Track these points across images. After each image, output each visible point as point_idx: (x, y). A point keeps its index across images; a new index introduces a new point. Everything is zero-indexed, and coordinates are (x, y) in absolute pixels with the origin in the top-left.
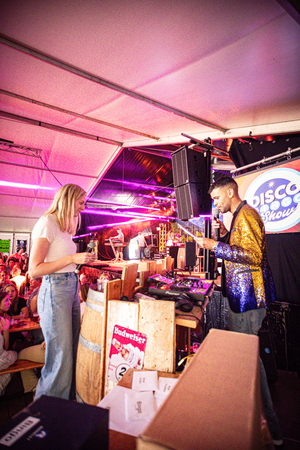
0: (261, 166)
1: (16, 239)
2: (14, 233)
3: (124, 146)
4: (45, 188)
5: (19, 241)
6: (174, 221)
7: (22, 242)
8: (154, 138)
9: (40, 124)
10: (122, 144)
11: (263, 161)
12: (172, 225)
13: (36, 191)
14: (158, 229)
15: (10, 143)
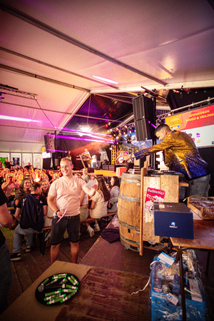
0: (191, 108)
1: (12, 157)
2: (10, 153)
3: (91, 92)
4: (34, 121)
5: (14, 159)
6: (121, 144)
7: (16, 159)
8: (115, 87)
9: (36, 76)
10: (89, 91)
11: (192, 105)
12: (120, 146)
13: (28, 123)
14: (111, 149)
15: (16, 90)
